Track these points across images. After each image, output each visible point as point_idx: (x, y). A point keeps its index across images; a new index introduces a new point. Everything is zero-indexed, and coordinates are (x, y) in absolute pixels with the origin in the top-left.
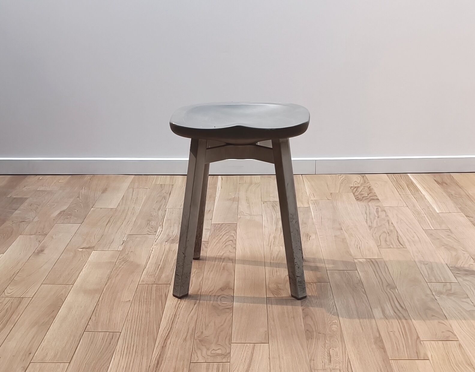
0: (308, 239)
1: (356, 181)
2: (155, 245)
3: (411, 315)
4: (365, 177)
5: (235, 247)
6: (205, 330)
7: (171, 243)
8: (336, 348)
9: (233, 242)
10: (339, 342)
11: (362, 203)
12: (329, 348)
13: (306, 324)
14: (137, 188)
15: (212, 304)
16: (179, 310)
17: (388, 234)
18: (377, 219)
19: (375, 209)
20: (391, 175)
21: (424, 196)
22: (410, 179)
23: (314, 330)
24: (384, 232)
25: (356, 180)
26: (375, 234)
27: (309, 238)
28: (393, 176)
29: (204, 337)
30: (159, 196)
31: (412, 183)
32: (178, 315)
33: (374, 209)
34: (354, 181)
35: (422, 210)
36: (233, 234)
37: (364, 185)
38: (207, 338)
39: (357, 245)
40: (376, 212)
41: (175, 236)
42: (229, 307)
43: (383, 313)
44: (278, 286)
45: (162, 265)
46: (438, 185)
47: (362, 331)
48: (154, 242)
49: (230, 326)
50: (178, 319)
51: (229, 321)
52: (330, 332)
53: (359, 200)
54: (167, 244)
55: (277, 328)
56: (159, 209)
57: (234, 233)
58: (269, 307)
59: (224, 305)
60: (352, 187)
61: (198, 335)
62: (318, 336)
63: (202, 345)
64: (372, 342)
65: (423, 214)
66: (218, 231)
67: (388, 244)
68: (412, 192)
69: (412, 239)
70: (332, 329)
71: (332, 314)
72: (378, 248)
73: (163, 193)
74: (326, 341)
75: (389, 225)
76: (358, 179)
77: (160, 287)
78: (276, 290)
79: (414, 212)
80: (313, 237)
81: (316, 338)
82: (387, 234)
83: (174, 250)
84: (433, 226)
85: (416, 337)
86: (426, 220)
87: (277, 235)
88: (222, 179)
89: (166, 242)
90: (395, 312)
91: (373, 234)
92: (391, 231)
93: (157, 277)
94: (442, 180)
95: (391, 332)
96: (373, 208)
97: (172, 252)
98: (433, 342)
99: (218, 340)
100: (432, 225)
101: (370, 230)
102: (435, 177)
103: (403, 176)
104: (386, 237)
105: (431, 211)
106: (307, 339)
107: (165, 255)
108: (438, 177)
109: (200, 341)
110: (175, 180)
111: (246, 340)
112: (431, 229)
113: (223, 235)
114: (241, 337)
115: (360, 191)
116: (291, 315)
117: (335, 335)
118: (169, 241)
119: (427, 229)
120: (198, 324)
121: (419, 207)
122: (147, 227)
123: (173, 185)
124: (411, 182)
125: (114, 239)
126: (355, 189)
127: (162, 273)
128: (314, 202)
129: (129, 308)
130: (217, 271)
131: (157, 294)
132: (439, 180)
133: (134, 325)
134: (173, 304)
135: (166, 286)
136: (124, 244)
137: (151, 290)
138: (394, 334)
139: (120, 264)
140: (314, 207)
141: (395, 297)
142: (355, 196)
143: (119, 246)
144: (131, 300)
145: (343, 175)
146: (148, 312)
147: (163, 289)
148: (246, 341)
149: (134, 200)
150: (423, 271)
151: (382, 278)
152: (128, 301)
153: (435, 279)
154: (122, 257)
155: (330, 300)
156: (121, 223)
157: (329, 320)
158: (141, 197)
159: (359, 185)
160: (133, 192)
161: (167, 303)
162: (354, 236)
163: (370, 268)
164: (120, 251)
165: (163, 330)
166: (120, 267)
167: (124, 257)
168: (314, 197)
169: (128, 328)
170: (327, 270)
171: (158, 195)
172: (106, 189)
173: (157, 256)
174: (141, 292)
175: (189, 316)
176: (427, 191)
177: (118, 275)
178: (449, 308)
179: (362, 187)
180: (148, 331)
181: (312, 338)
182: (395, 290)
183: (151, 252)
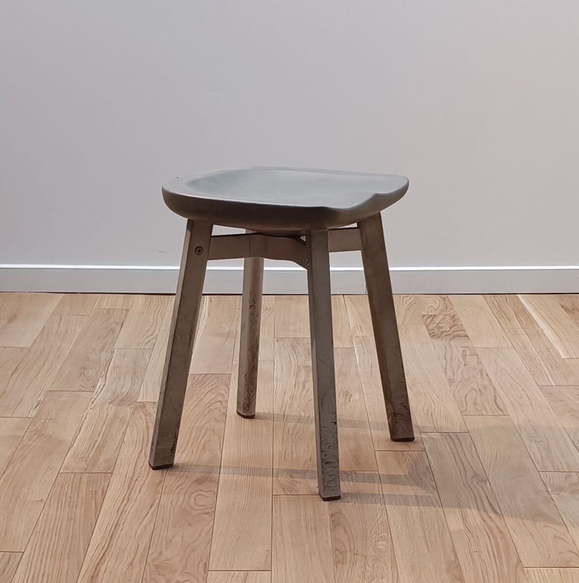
0: (348, 399)
1: (431, 306)
2: (91, 409)
3: (510, 525)
4: (447, 299)
5: (224, 413)
6: (166, 549)
7: (119, 406)
8: (382, 578)
9: (222, 404)
10: (387, 568)
11: (440, 342)
12: (371, 579)
13: (334, 540)
14: (68, 315)
15: (181, 505)
16: (124, 516)
17: (479, 393)
18: (462, 367)
19: (461, 352)
20: (491, 297)
21: (542, 330)
22: (521, 304)
23: (348, 549)
24: (474, 389)
25: (431, 304)
26: (458, 392)
27: (350, 398)
28: (493, 298)
29: (163, 560)
30: (104, 328)
31: (524, 309)
32: (122, 524)
33: (459, 352)
34: (429, 305)
35: (537, 354)
36: (223, 392)
37: (444, 313)
38: (168, 562)
39: (428, 411)
40: (462, 356)
41: (126, 395)
42: (208, 511)
43: (464, 523)
44: (292, 476)
45: (100, 442)
46: (567, 314)
47: (427, 551)
48: (91, 403)
49: (208, 543)
50: (121, 531)
51: (206, 533)
52: (373, 553)
53: (434, 337)
54: (112, 407)
55: (286, 547)
56: (102, 350)
57: (225, 390)
58: (276, 511)
59: (199, 508)
60: (424, 315)
61: (153, 557)
62: (354, 558)
63: (159, 574)
64: (443, 567)
65: (539, 360)
66: (198, 386)
67: (479, 409)
68: (522, 325)
69: (518, 401)
70: (377, 547)
71: (379, 522)
72: (462, 416)
73: (111, 324)
74: (367, 567)
75: (482, 378)
76: (436, 303)
77: (96, 478)
78: (288, 484)
79: (525, 358)
80: (356, 396)
81: (350, 562)
82: (477, 393)
83: (123, 417)
84: (555, 380)
85: (515, 562)
86: (544, 370)
87: (297, 392)
88: (211, 301)
89: (110, 403)
90: (484, 521)
91: (454, 392)
92: (485, 387)
93: (90, 461)
94: (574, 305)
95: (475, 553)
96: (458, 350)
97: (119, 420)
98: (543, 569)
99: (186, 565)
100: (553, 378)
101: (451, 386)
102: (562, 301)
103: (510, 298)
104: (477, 397)
105: (552, 355)
106: (336, 563)
107: (107, 425)
108: (566, 301)
109: (157, 567)
110: (132, 302)
111: (232, 566)
112: (550, 384)
113: (207, 393)
114: (224, 560)
115: (439, 321)
116: (311, 526)
117: (382, 557)
118: (116, 402)
119: (544, 384)
120: (154, 540)
121: (533, 348)
122: (81, 379)
123: (128, 310)
124: (522, 307)
125: (23, 398)
126: (428, 319)
127: (100, 455)
128: (361, 340)
129: (40, 512)
130: (192, 452)
131: (89, 489)
132: (569, 306)
133: (47, 540)
134: (114, 506)
135: (105, 476)
136: (38, 407)
137: (80, 482)
138: (480, 556)
139: (30, 439)
140: (360, 348)
141: (485, 494)
142: (429, 330)
143: (30, 410)
144: (45, 499)
145: (411, 297)
146: (71, 520)
147: (100, 481)
148: (233, 568)
149: (61, 335)
150: (533, 452)
151: (466, 464)
152: (38, 501)
153: (553, 466)
154: (35, 428)
155: (376, 500)
156: (37, 373)
157: (374, 532)
158: (73, 329)
159: (437, 313)
160: (61, 320)
161: (105, 503)
162: (423, 395)
163: (446, 447)
164: (30, 418)
165: (95, 548)
166: (30, 443)
167: (38, 428)
168: (362, 331)
169: (36, 545)
170: (375, 451)
171: (102, 327)
172: (16, 315)
173: (93, 427)
174: (62, 486)
175: (139, 525)
176: (548, 323)
177: (25, 457)
178: (573, 514)
179: (442, 316)
180: (69, 551)
181: (344, 562)
182: (486, 483)
183: (84, 420)
